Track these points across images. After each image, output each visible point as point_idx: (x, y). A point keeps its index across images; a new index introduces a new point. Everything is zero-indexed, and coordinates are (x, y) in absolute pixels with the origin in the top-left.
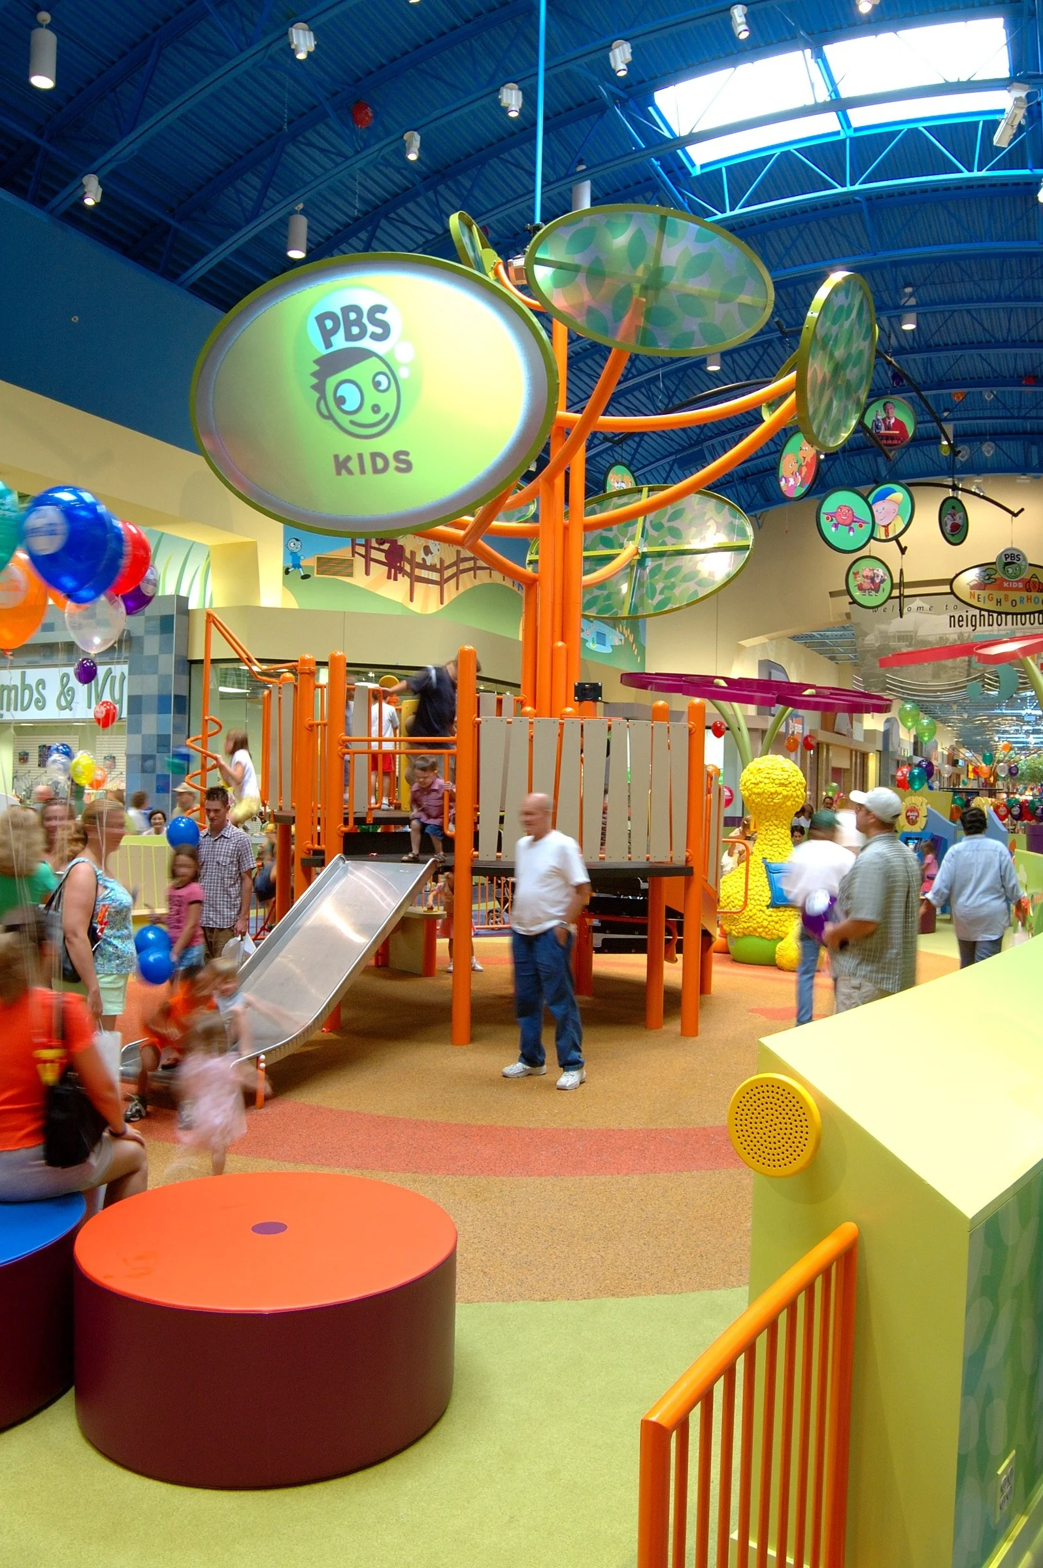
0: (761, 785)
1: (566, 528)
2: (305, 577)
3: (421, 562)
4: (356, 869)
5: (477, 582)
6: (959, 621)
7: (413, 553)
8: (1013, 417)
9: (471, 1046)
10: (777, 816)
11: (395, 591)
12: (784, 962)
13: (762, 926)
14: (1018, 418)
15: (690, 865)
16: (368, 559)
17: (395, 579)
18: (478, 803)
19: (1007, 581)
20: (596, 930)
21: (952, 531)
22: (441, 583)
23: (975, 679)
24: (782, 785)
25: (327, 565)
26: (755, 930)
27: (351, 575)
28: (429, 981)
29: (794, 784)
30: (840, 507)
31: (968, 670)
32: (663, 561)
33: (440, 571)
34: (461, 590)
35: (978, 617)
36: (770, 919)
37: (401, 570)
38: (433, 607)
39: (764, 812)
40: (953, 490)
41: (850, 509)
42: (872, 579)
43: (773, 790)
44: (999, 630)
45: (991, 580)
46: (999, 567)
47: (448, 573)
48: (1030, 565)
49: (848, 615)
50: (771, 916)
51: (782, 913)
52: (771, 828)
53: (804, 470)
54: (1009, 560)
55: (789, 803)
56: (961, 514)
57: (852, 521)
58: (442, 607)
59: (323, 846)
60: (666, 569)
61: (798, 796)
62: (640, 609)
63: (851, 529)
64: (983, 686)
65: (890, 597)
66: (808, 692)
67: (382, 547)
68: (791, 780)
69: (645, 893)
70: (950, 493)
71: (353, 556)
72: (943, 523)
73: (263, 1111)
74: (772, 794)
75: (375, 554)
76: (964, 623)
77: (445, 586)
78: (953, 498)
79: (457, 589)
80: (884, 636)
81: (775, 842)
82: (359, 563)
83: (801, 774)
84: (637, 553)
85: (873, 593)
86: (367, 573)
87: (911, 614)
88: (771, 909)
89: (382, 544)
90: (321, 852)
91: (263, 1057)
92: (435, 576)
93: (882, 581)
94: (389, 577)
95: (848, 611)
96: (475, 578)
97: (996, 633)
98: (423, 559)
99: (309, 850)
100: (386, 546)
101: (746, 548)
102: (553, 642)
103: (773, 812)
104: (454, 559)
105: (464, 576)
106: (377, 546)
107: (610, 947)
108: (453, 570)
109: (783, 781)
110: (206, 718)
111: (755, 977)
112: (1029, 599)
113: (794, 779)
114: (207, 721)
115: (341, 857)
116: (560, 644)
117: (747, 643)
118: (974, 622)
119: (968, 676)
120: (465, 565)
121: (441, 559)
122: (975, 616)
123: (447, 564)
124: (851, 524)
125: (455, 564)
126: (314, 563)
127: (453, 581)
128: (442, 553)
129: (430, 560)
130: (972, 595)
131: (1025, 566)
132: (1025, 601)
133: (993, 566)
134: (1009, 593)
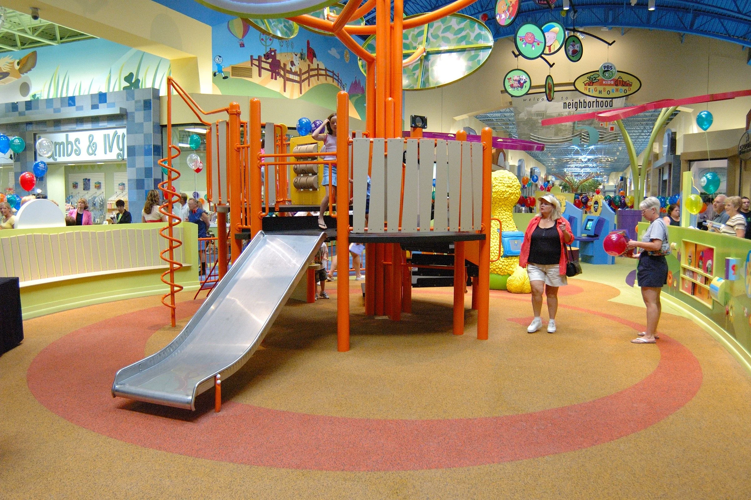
0: (497, 187)
1: (392, 28)
2: (225, 78)
3: (289, 70)
4: (272, 240)
5: (319, 83)
6: (568, 105)
7: (285, 65)
9: (350, 352)
10: (505, 205)
11: (276, 85)
12: (512, 288)
13: (499, 268)
15: (483, 233)
16: (260, 68)
17: (276, 79)
18: (352, 196)
19: (605, 80)
20: (415, 273)
21: (573, 54)
22: (300, 82)
23: (576, 135)
24: (509, 187)
25: (237, 71)
26: (494, 270)
27: (251, 76)
28: (311, 305)
29: (515, 186)
30: (527, 33)
31: (573, 131)
33: (300, 76)
34: (311, 86)
35: (578, 103)
36: (503, 264)
37: (279, 74)
38: (296, 95)
39: (498, 202)
40: (574, 32)
41: (533, 35)
43: (504, 190)
44: (589, 110)
45: (596, 80)
46: (600, 73)
47: (304, 77)
48: (618, 71)
49: (511, 103)
50: (504, 262)
51: (510, 260)
52: (502, 212)
53: (511, 9)
54: (606, 69)
55: (512, 197)
56: (579, 45)
57: (532, 41)
58: (301, 95)
59: (249, 226)
61: (517, 193)
62: (427, 84)
63: (533, 46)
64: (581, 139)
66: (499, 140)
67: (267, 61)
68: (513, 184)
69: (452, 251)
70: (572, 34)
71: (252, 66)
72: (567, 50)
73: (221, 414)
74: (503, 192)
75: (264, 65)
76: (571, 106)
77: (303, 84)
78: (574, 36)
79: (309, 86)
80: (529, 113)
81: (504, 220)
82: (255, 70)
83: (518, 181)
84: (425, 51)
86: (260, 75)
87: (543, 102)
88: (504, 258)
89: (268, 59)
90: (248, 230)
91: (219, 376)
92: (297, 78)
94: (272, 78)
95: (511, 101)
96: (318, 80)
97: (587, 111)
98: (291, 68)
99: (239, 228)
100: (270, 60)
101: (490, 47)
102: (386, 97)
103: (503, 203)
104: (307, 69)
105: (312, 79)
106: (265, 60)
107: (421, 284)
108: (306, 76)
109: (509, 185)
110: (170, 146)
111: (498, 297)
112: (617, 90)
113: (515, 183)
114: (170, 148)
115: (261, 233)
116: (390, 99)
117: (457, 118)
118: (576, 106)
119: (573, 134)
120: (312, 73)
121: (300, 69)
122: (577, 103)
123: (303, 71)
124: (533, 43)
125: (307, 72)
126: (230, 70)
127: (306, 82)
128: (300, 65)
129: (294, 69)
130: (586, 89)
131: (615, 72)
132: (615, 91)
133: (597, 73)
134: (606, 87)
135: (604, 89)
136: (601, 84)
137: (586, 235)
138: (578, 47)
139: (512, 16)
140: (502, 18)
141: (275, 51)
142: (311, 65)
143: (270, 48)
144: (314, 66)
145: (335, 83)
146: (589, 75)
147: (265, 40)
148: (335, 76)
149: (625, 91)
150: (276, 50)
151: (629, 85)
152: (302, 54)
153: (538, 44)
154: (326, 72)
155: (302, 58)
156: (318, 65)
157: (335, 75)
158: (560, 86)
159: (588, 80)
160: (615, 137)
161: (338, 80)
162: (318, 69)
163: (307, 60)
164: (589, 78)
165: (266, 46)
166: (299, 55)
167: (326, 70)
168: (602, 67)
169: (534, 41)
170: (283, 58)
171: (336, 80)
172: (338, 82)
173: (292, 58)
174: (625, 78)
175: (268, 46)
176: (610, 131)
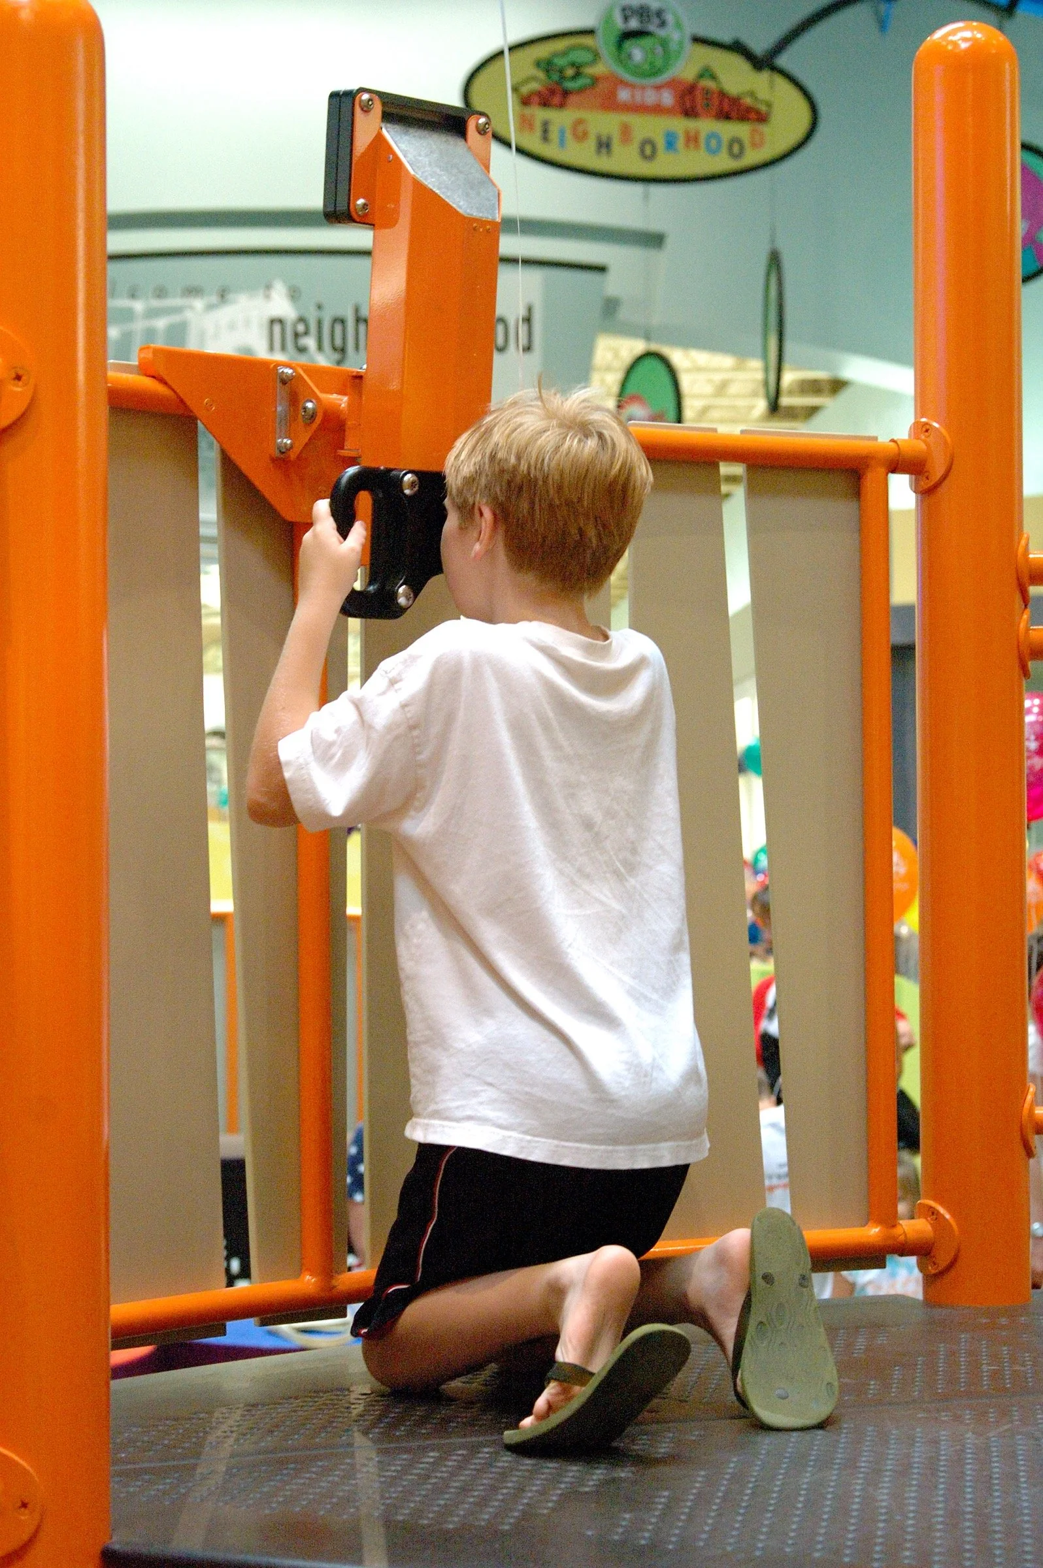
6: (296, 335)
19: (626, 84)
45: (581, 82)
46: (604, 43)
48: (697, 40)
54: (634, 24)
112: (692, 140)
130: (525, 123)
131: (681, 43)
132: (681, 142)
133: (587, 41)
134: (636, 121)
135: (626, 132)
136: (610, 104)
146: (543, 51)
149: (736, 149)
151: (756, 115)
159: (541, 75)
164: (546, 65)
174: (736, 77)
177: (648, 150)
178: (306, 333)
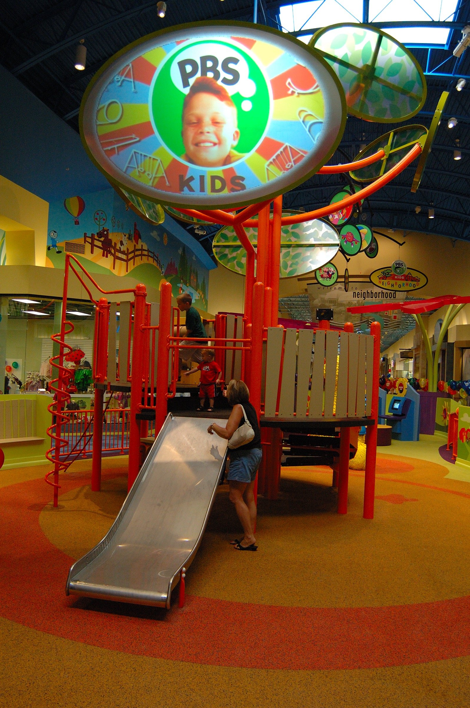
2: (59, 252)
3: (119, 249)
5: (142, 262)
6: (358, 295)
7: (115, 244)
8: (392, 201)
11: (106, 263)
14: (395, 202)
15: (372, 419)
16: (93, 245)
17: (107, 257)
19: (396, 276)
21: (370, 251)
22: (127, 261)
23: (364, 322)
25: (71, 247)
27: (83, 253)
30: (348, 233)
31: (361, 318)
32: (290, 249)
33: (127, 255)
34: (136, 266)
37: (110, 252)
38: (123, 273)
41: (352, 234)
42: (328, 273)
45: (389, 275)
46: (392, 269)
47: (131, 256)
48: (408, 268)
49: (306, 290)
54: (397, 266)
56: (375, 244)
58: (127, 273)
59: (153, 407)
60: (292, 254)
63: (352, 244)
64: (368, 325)
65: (336, 282)
67: (100, 239)
71: (85, 243)
75: (96, 243)
76: (360, 296)
77: (129, 262)
79: (134, 265)
80: (323, 300)
82: (88, 247)
85: (328, 279)
86: (92, 252)
87: (336, 290)
89: (100, 238)
90: (153, 410)
91: (184, 568)
92: (124, 257)
93: (333, 274)
94: (103, 256)
95: (306, 288)
96: (141, 260)
97: (374, 301)
98: (120, 247)
99: (140, 408)
100: (102, 239)
101: (337, 245)
104: (133, 249)
105: (137, 259)
106: (97, 238)
107: (290, 463)
112: (407, 284)
115: (170, 415)
116: (268, 288)
118: (364, 295)
119: (361, 320)
120: (137, 253)
121: (127, 248)
122: (365, 293)
123: (130, 251)
124: (352, 242)
125: (133, 252)
126: (63, 245)
127: (132, 261)
128: (128, 245)
129: (123, 248)
130: (380, 282)
131: (405, 269)
132: (405, 285)
133: (390, 269)
134: (398, 281)
135: (396, 283)
136: (393, 279)
137: (392, 414)
138: (374, 245)
139: (346, 217)
140: (335, 218)
141: (107, 231)
142: (137, 245)
143: (103, 228)
144: (139, 247)
145: (155, 264)
146: (383, 270)
147: (99, 220)
148: (155, 258)
149: (414, 286)
150: (109, 230)
151: (417, 280)
152: (129, 235)
153: (356, 243)
154: (148, 253)
155: (129, 238)
156: (142, 245)
157: (155, 256)
158: (355, 278)
159: (382, 274)
160: (398, 324)
161: (157, 261)
162: (142, 250)
163: (134, 241)
164: (383, 273)
165: (99, 225)
166: (127, 236)
167: (148, 251)
168: (394, 264)
169: (353, 240)
170: (114, 237)
171: (156, 261)
172: (157, 262)
173: (122, 238)
174: (414, 274)
175: (102, 225)
176: (393, 319)
177: (400, 286)
178: (359, 295)
